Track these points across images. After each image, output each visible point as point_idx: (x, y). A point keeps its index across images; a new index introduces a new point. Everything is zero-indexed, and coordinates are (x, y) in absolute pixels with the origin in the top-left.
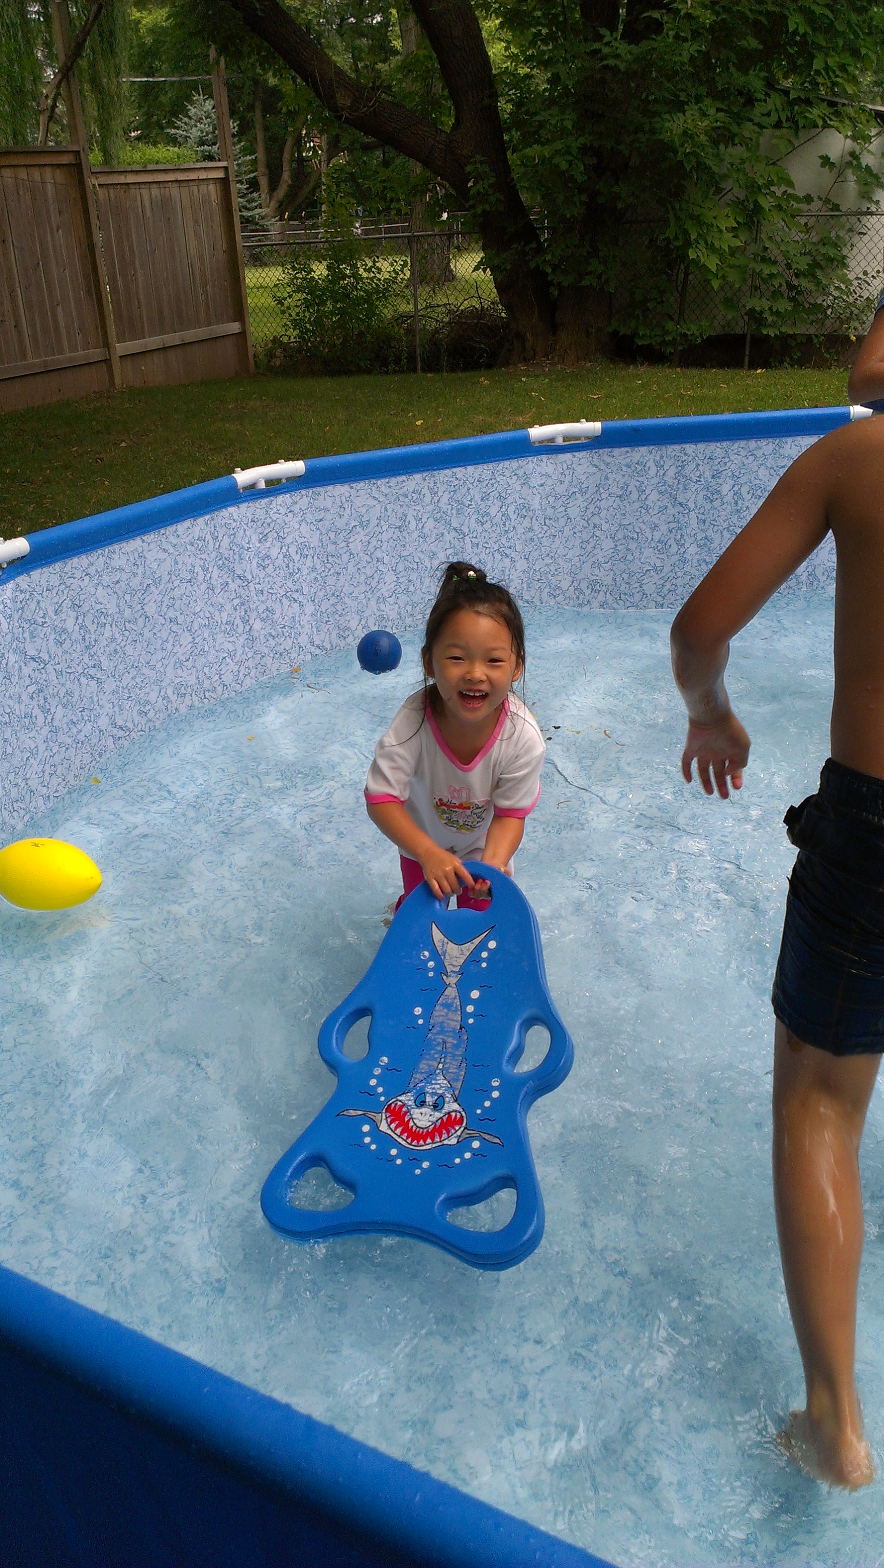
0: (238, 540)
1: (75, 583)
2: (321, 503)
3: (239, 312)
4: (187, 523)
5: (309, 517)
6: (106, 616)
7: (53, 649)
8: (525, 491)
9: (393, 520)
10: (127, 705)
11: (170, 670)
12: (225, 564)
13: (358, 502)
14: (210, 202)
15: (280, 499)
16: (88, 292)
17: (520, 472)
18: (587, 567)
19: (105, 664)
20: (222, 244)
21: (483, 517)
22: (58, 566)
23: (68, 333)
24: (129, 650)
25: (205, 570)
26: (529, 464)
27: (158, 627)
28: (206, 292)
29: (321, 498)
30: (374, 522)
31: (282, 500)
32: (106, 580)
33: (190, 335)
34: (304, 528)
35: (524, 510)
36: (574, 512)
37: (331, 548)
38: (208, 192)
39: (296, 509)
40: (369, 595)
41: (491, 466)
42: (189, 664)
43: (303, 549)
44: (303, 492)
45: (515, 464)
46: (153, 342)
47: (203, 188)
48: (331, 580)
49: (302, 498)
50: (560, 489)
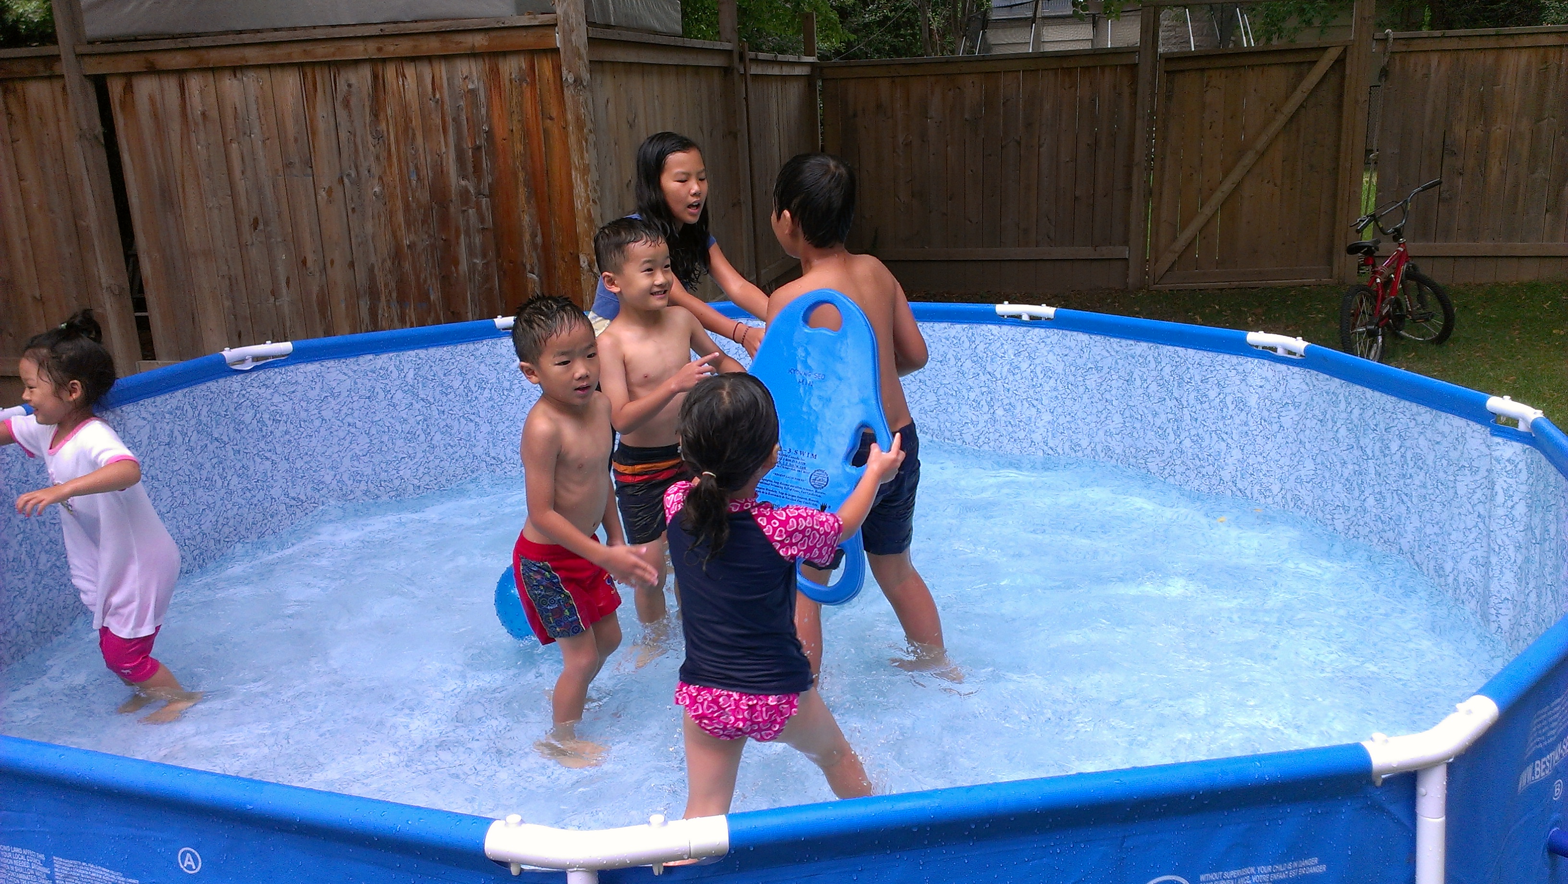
2: (1067, 342)
12: (977, 360)
15: (1037, 330)
39: (1048, 341)
43: (1048, 372)
45: (1234, 359)
50: (1276, 396)
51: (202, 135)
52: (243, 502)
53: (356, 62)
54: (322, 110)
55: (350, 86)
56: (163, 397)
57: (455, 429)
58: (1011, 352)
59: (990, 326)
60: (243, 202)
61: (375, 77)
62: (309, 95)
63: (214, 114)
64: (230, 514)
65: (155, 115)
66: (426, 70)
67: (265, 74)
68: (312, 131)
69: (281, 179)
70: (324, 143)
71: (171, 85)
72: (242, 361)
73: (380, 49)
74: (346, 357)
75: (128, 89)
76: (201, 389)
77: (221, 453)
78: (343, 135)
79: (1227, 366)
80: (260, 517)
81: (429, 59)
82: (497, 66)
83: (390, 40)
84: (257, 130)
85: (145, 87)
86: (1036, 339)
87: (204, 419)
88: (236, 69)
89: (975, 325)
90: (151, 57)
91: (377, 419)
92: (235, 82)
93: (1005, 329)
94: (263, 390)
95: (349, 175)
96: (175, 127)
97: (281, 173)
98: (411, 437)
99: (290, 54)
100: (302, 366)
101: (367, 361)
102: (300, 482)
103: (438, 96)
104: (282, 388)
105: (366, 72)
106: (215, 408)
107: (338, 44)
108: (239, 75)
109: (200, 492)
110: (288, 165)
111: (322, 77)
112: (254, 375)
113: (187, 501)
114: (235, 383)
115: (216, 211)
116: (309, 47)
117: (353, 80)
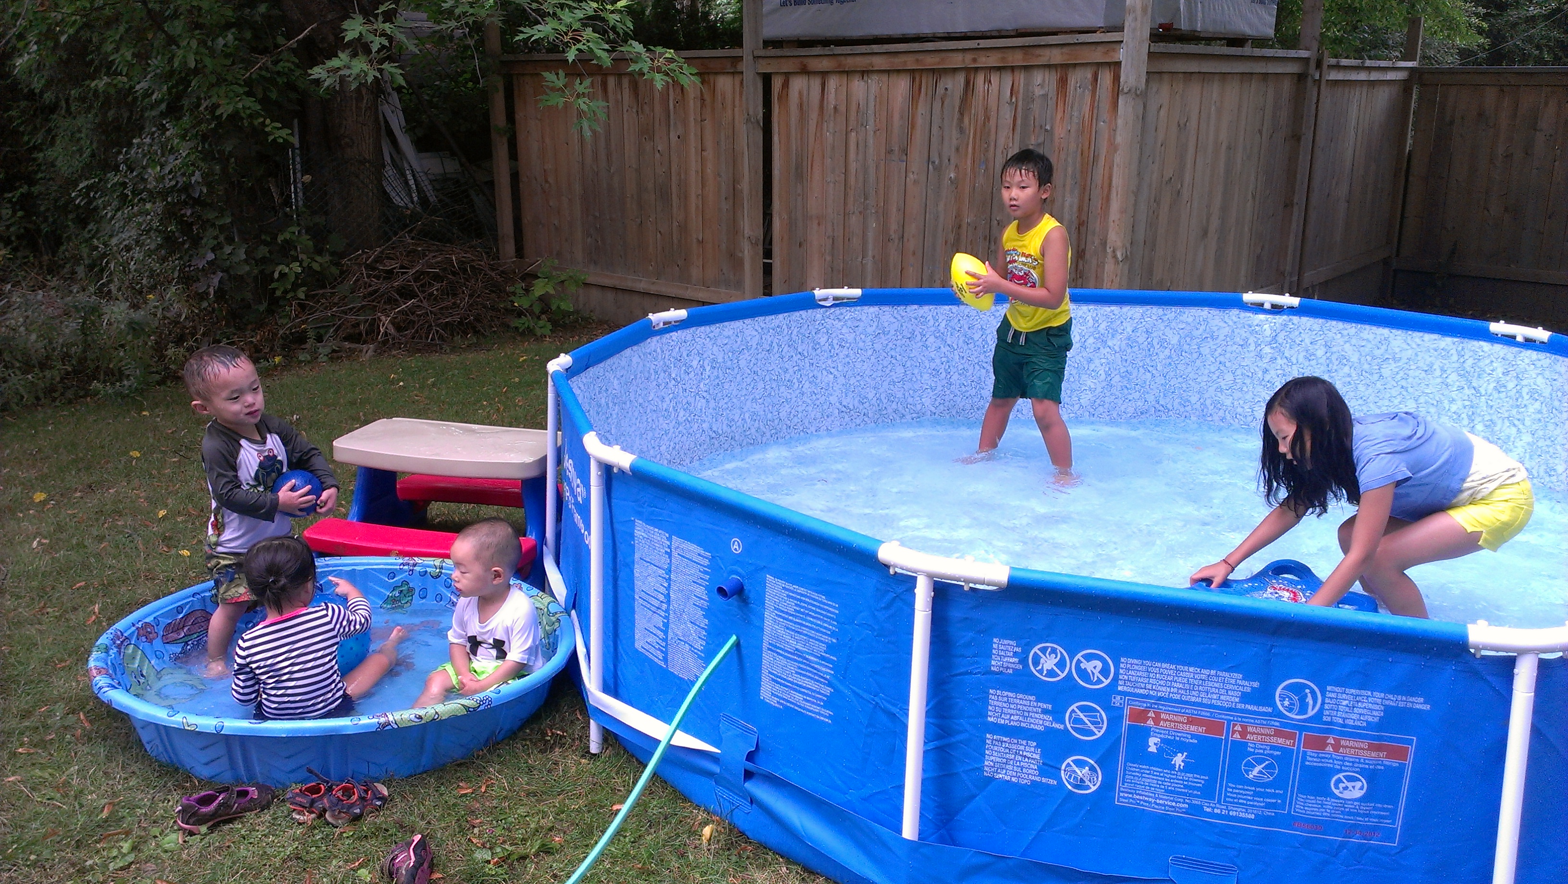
12: (1464, 374)
15: (1529, 352)
34: (1540, 380)
37: (1556, 403)
39: (1539, 364)
43: (1534, 394)
44: (1548, 355)
49: (1547, 359)
51: (832, 124)
52: (810, 402)
53: (955, 70)
54: (922, 109)
55: (946, 89)
56: (771, 317)
57: (970, 372)
58: (1500, 371)
59: (1482, 343)
60: (852, 180)
61: (967, 83)
62: (914, 97)
63: (843, 108)
64: (800, 409)
65: (801, 105)
66: (1008, 79)
67: (885, 78)
68: (912, 125)
69: (883, 163)
70: (919, 136)
71: (816, 83)
72: (825, 299)
73: (974, 60)
74: (899, 305)
75: (786, 85)
76: (796, 315)
77: (801, 364)
78: (935, 129)
80: (819, 415)
81: (1013, 69)
82: (1066, 75)
83: (982, 53)
84: (871, 122)
85: (798, 84)
86: (1527, 361)
87: (794, 337)
88: (864, 73)
89: (1466, 340)
90: (805, 60)
91: (912, 355)
92: (862, 83)
93: (1498, 347)
94: (837, 321)
95: (933, 162)
96: (814, 115)
97: (883, 158)
98: (936, 372)
99: (905, 62)
100: (866, 308)
101: (913, 310)
102: (850, 395)
103: (1014, 100)
104: (849, 323)
105: (961, 78)
106: (802, 331)
107: (943, 55)
108: (865, 78)
109: (782, 389)
110: (890, 152)
111: (926, 81)
112: (833, 310)
113: (773, 394)
114: (818, 314)
115: (832, 185)
116: (920, 57)
117: (949, 86)
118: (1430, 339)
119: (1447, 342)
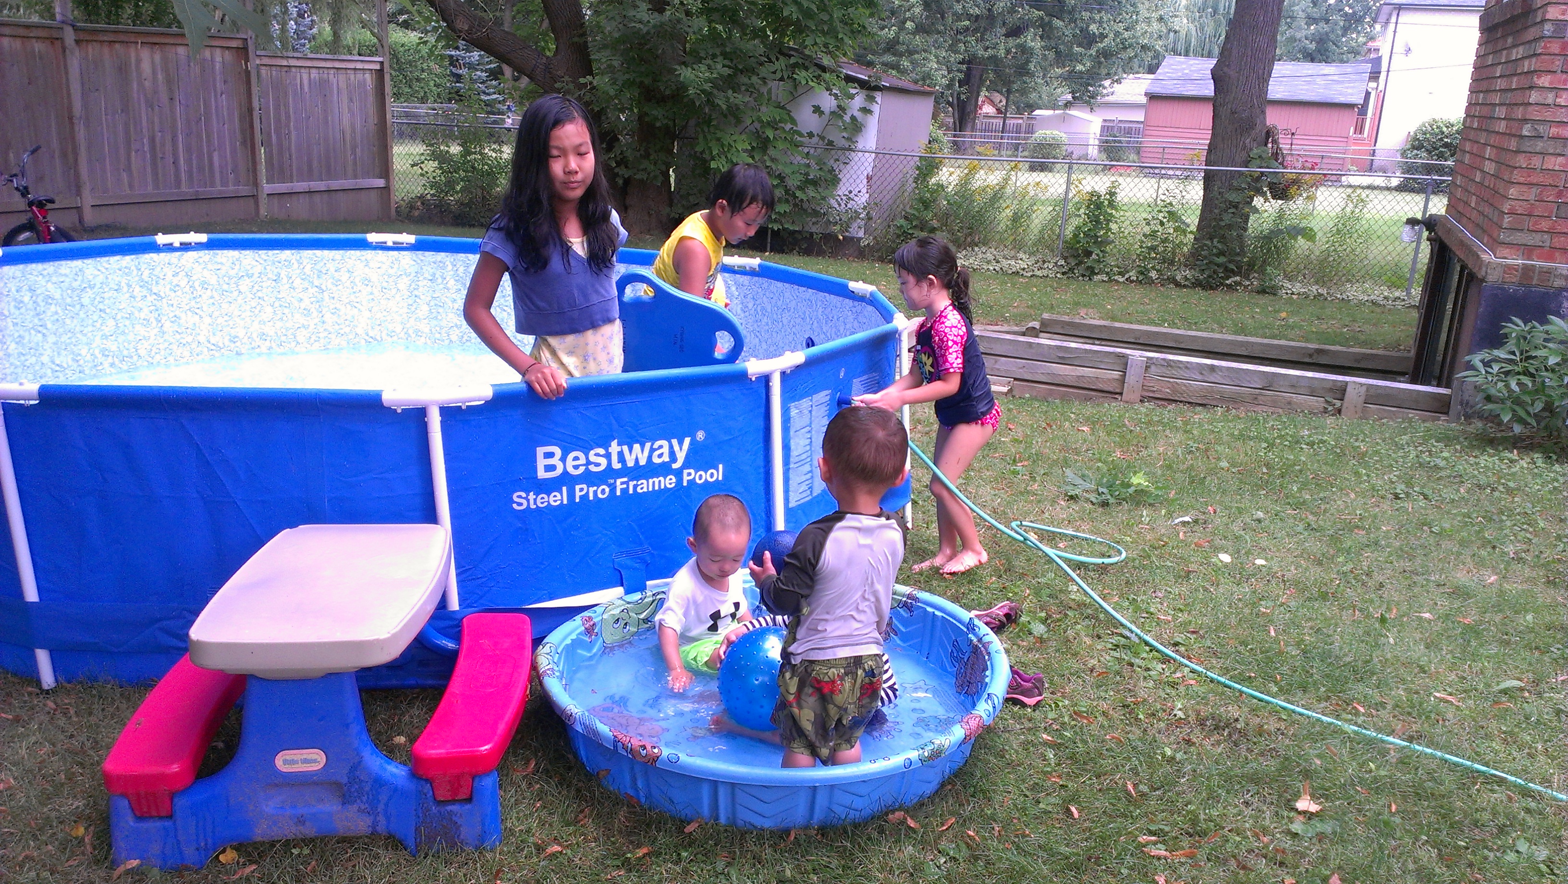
0: (156, 272)
1: (33, 278)
3: (385, 169)
4: (118, 258)
5: (210, 266)
6: (53, 299)
7: (13, 310)
8: (367, 270)
9: (270, 275)
10: (63, 353)
11: (98, 339)
13: (245, 262)
14: (365, 86)
16: (244, 143)
17: (363, 258)
18: (412, 320)
19: (49, 326)
20: (373, 119)
21: (337, 283)
22: (21, 266)
23: (221, 172)
24: (68, 321)
25: (129, 286)
26: (368, 254)
27: (90, 312)
28: (354, 153)
29: (219, 257)
30: (257, 275)
31: (191, 255)
32: (54, 279)
33: (335, 184)
34: (206, 273)
35: (367, 282)
36: (401, 286)
37: (225, 287)
38: (364, 80)
40: (253, 318)
41: (341, 252)
42: (113, 338)
44: (206, 252)
46: (300, 186)
47: (360, 76)
48: (225, 306)
49: (205, 255)
50: (391, 271)
79: (353, 258)
86: (192, 260)
118: (115, 261)
119: (128, 260)
